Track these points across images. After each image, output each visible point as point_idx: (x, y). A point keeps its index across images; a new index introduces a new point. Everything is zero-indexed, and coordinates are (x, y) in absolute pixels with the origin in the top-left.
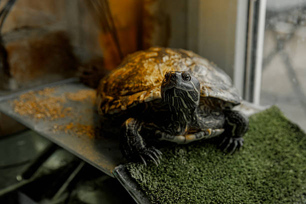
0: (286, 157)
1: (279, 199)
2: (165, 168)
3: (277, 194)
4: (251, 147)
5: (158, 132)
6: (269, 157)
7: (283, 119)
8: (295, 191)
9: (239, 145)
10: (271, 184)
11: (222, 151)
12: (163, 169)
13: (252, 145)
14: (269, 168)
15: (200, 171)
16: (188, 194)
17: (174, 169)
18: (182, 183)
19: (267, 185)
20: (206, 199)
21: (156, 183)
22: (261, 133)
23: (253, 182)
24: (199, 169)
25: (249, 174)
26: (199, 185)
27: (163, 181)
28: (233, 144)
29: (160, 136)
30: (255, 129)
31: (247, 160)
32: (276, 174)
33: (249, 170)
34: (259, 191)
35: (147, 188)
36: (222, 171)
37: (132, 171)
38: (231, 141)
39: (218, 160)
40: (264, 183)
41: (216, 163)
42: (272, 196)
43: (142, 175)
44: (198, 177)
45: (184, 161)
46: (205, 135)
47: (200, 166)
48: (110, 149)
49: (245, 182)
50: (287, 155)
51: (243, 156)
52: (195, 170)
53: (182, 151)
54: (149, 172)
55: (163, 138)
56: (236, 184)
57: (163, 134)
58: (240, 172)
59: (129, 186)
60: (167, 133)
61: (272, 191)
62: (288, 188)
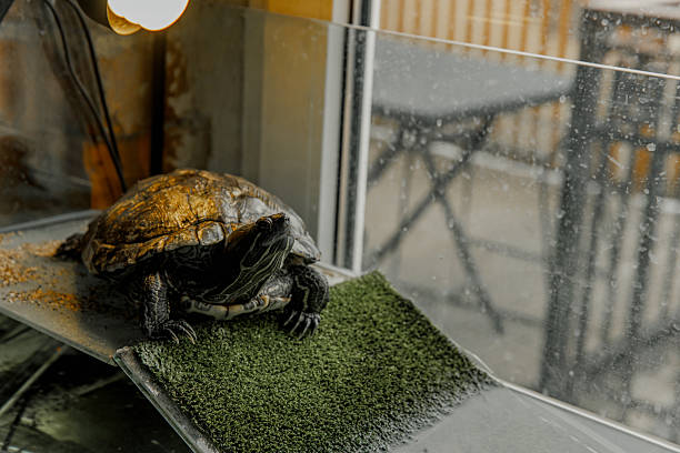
0: (388, 348)
1: (369, 406)
2: (195, 354)
3: (367, 397)
4: (332, 331)
5: (186, 298)
6: (360, 346)
7: (388, 292)
8: (395, 395)
9: (313, 324)
10: (358, 384)
11: (286, 333)
12: (192, 355)
13: (334, 327)
14: (359, 362)
15: (249, 360)
16: (230, 391)
17: (210, 355)
18: (221, 375)
19: (353, 384)
20: (257, 399)
21: (180, 374)
22: (350, 310)
23: (331, 380)
24: (248, 357)
25: (326, 369)
26: (248, 380)
27: (192, 371)
28: (304, 323)
29: (189, 305)
30: (341, 305)
31: (325, 348)
32: (369, 371)
33: (327, 363)
34: (338, 393)
35: (167, 380)
36: (285, 363)
37: (144, 355)
38: (301, 318)
39: (279, 346)
40: (347, 382)
41: (276, 351)
42: (359, 400)
43: (160, 361)
44: (245, 368)
45: (225, 344)
46: (259, 305)
47: (250, 353)
48: (106, 327)
49: (318, 378)
50: (389, 344)
51: (319, 343)
52: (242, 359)
53: (222, 331)
54: (171, 358)
55: (193, 309)
56: (304, 381)
57: (193, 302)
58: (312, 366)
59: (138, 377)
60: (199, 300)
61: (360, 393)
62: (385, 391)
